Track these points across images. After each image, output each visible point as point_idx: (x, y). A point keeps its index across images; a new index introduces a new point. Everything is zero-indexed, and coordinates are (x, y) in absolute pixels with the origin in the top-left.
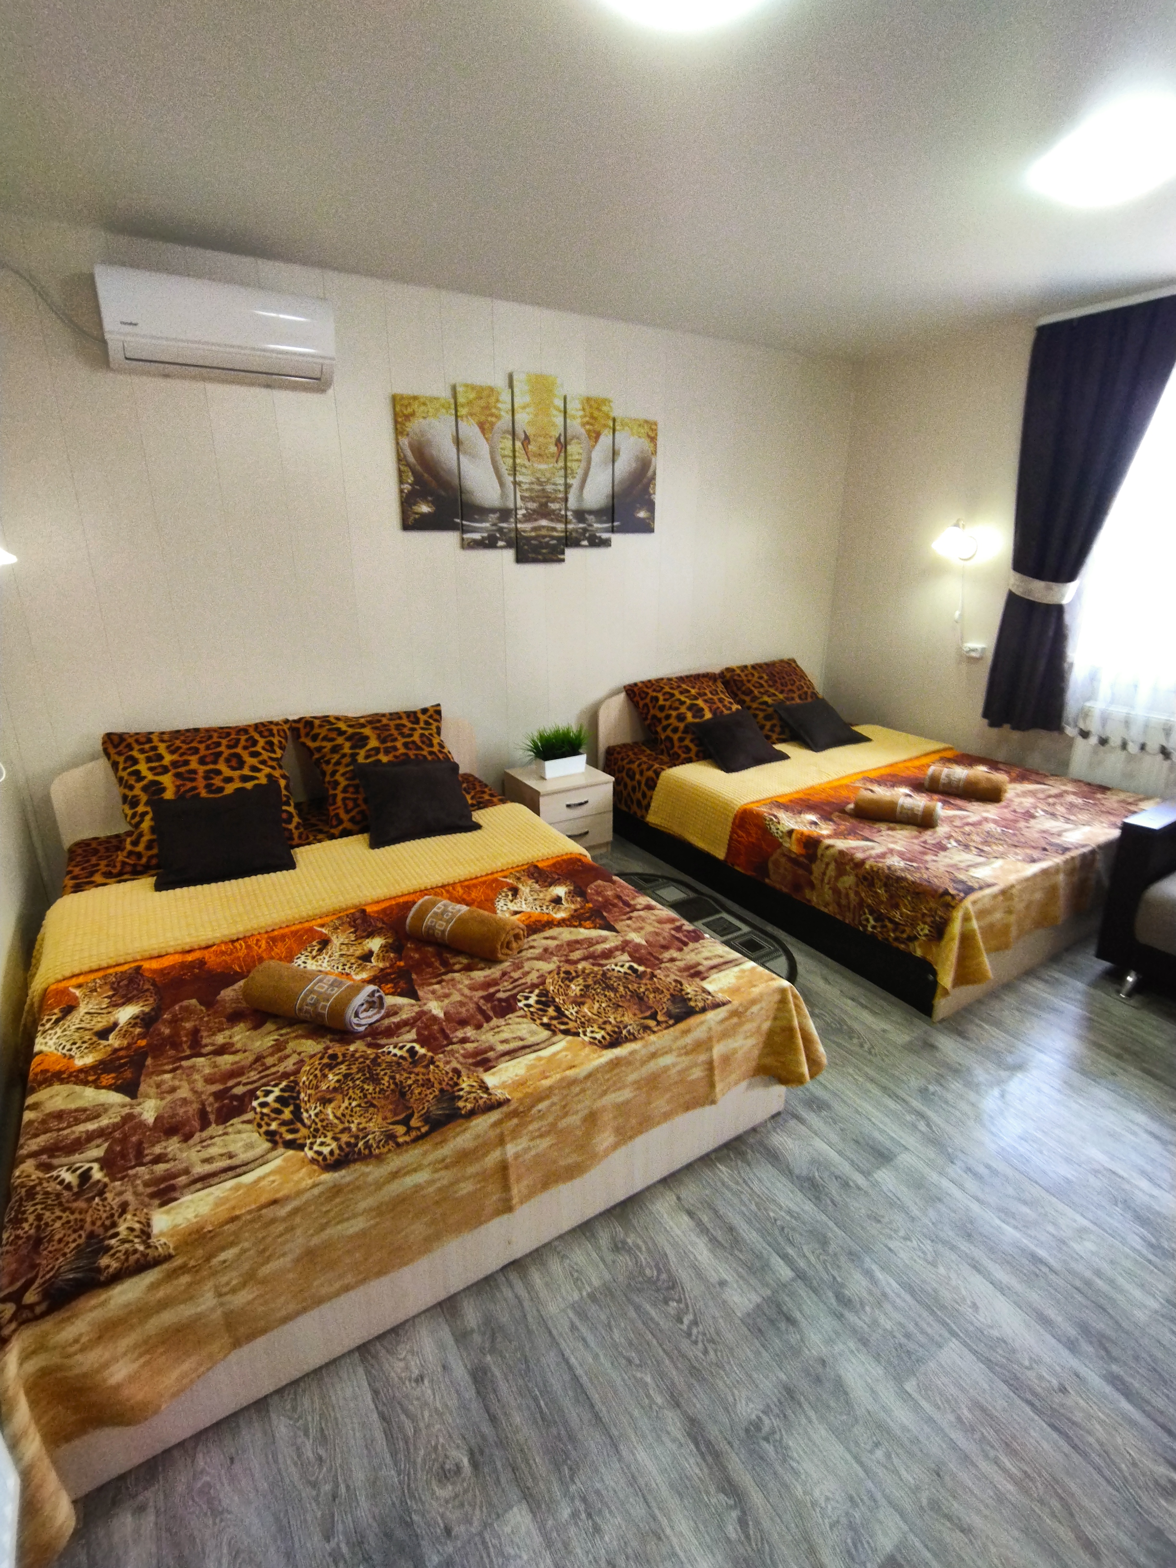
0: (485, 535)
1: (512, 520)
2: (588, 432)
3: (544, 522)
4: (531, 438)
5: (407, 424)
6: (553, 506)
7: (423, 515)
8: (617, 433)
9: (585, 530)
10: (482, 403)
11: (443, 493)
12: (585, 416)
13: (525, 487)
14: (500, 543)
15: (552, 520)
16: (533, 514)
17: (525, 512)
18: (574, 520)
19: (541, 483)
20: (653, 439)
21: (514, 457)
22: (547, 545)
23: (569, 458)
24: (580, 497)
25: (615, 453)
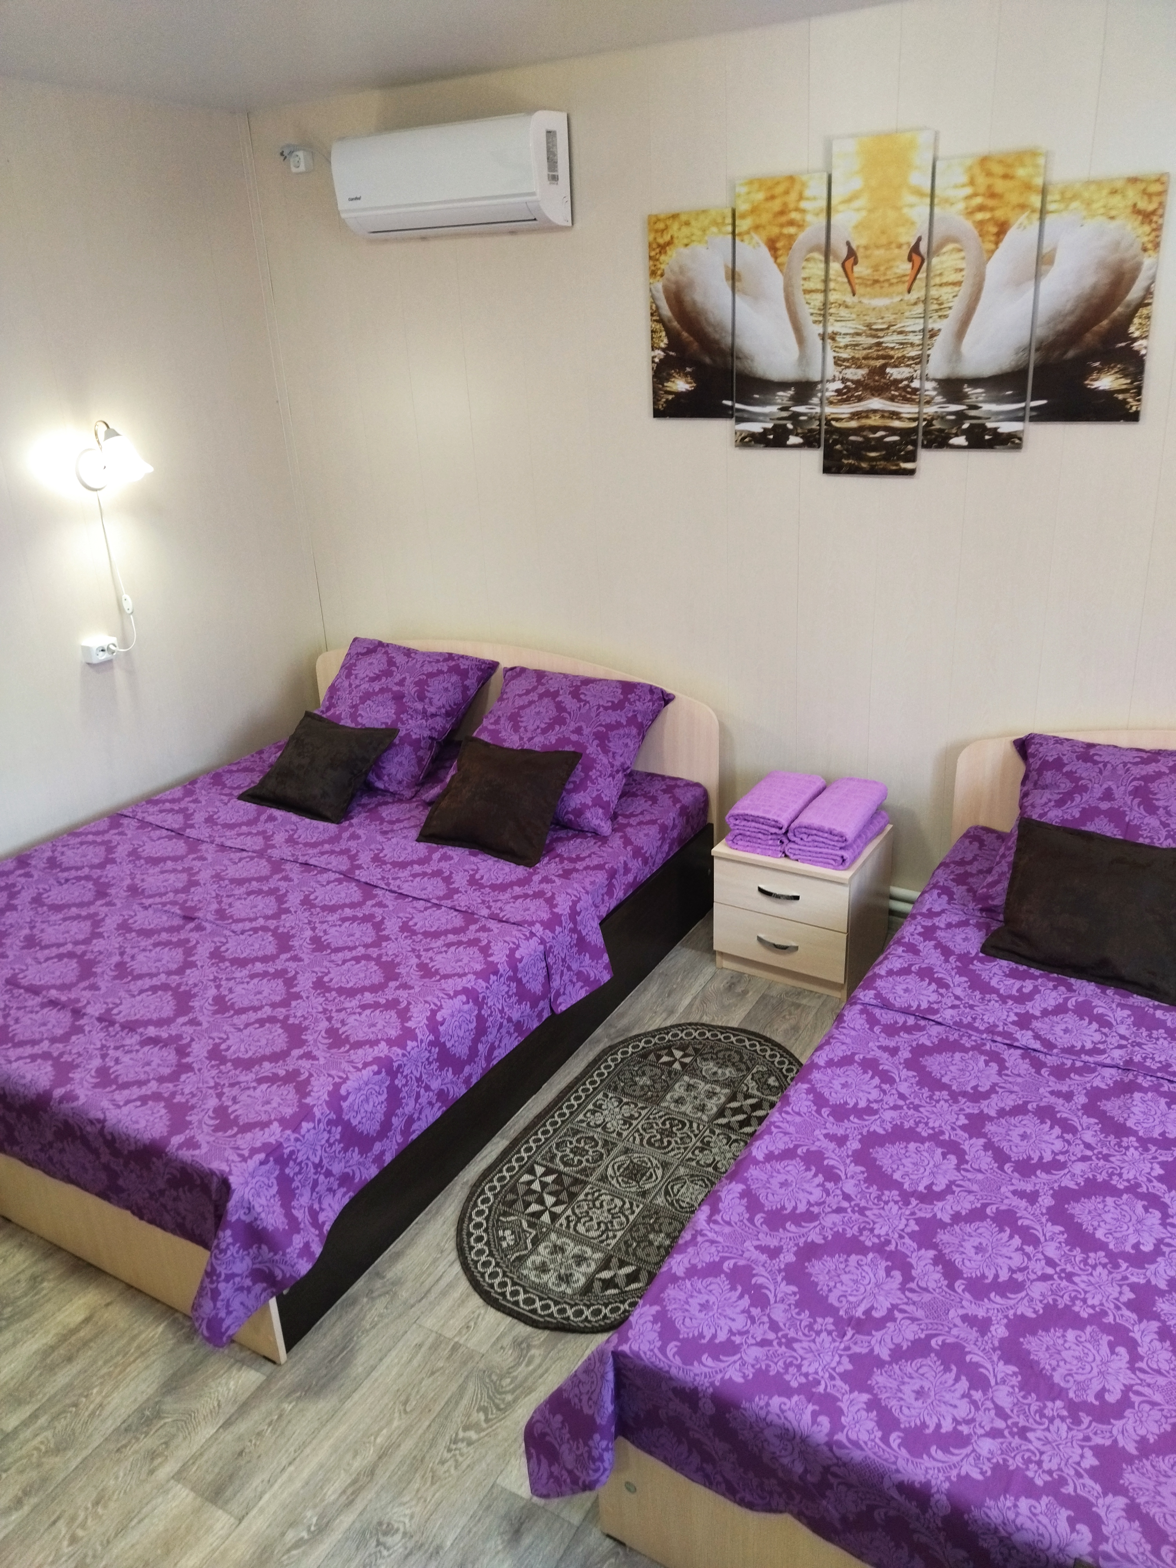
1: (815, 400)
2: (980, 224)
3: (876, 403)
6: (895, 373)
10: (776, 205)
11: (708, 360)
12: (975, 195)
13: (842, 341)
14: (793, 440)
15: (892, 399)
16: (856, 390)
17: (841, 386)
18: (939, 399)
19: (875, 333)
20: (1149, 215)
21: (826, 291)
22: (881, 445)
23: (936, 281)
24: (956, 353)
25: (1041, 262)
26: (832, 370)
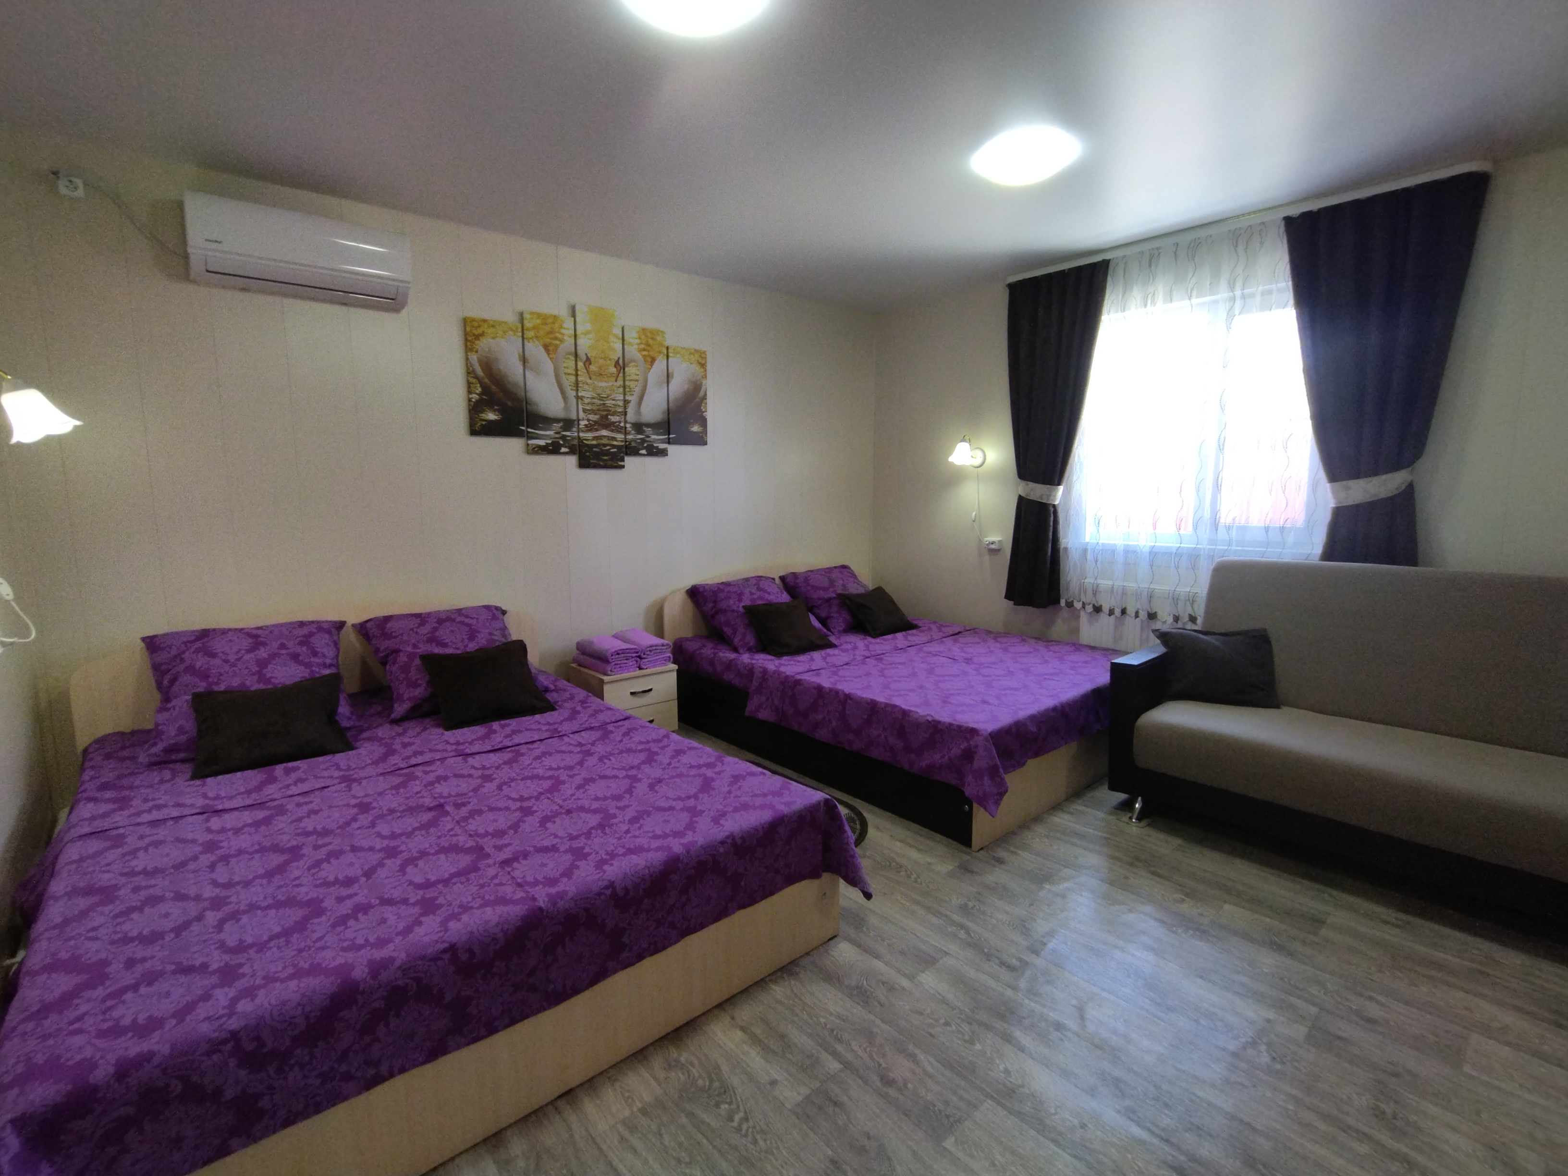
0: (549, 442)
1: (575, 429)
2: (644, 356)
3: (604, 433)
4: (593, 359)
5: (477, 342)
6: (613, 419)
7: (490, 421)
8: (670, 359)
9: (643, 441)
10: (548, 328)
11: (509, 403)
12: (641, 343)
13: (587, 401)
14: (563, 450)
15: (612, 431)
16: (595, 425)
17: (587, 423)
18: (633, 432)
19: (601, 399)
20: (703, 365)
21: (577, 375)
22: (608, 453)
23: (628, 378)
24: (638, 412)
25: (669, 376)
26: (582, 415)
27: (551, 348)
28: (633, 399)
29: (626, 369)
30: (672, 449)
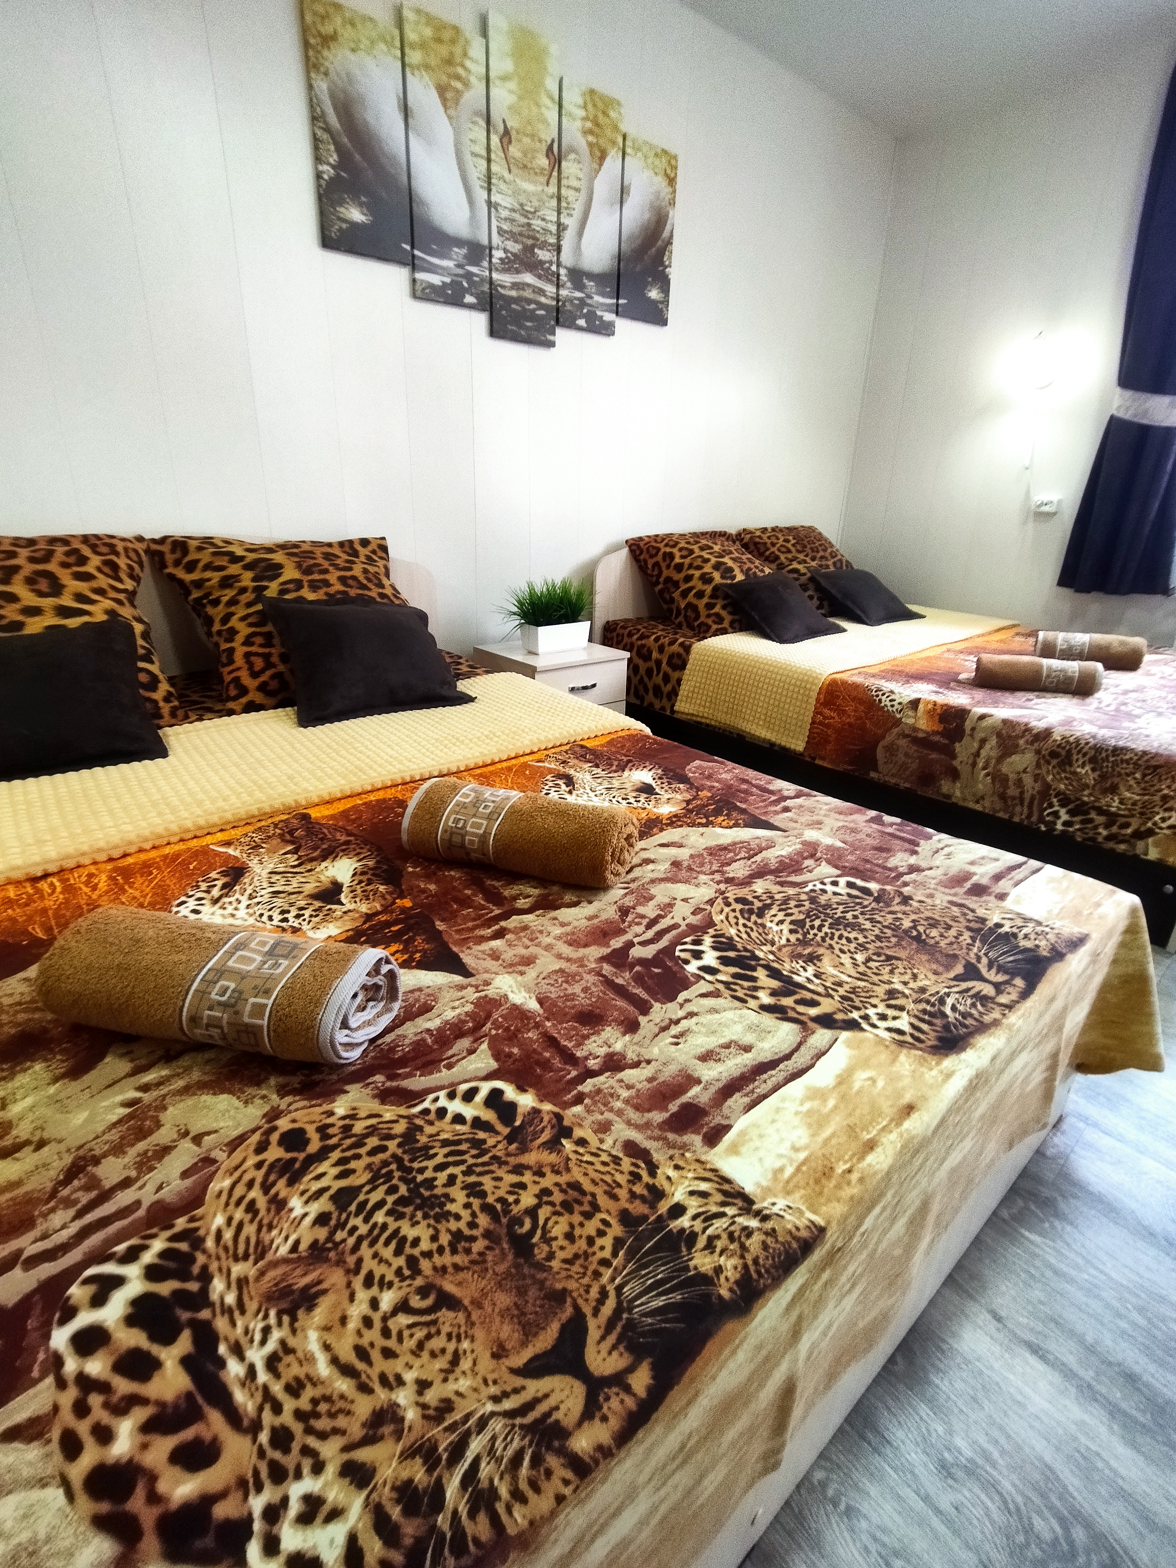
0: (448, 280)
2: (590, 145)
3: (528, 278)
4: (513, 134)
5: (325, 52)
7: (354, 225)
8: (627, 159)
9: (582, 303)
10: (443, 51)
12: (586, 118)
15: (539, 277)
16: (514, 262)
17: (504, 256)
18: (569, 284)
19: (525, 214)
20: (671, 181)
21: (489, 160)
22: (532, 316)
23: (564, 182)
24: (578, 248)
25: (624, 191)
26: (496, 240)
27: (449, 95)
28: (571, 222)
29: (564, 164)
30: (622, 325)
